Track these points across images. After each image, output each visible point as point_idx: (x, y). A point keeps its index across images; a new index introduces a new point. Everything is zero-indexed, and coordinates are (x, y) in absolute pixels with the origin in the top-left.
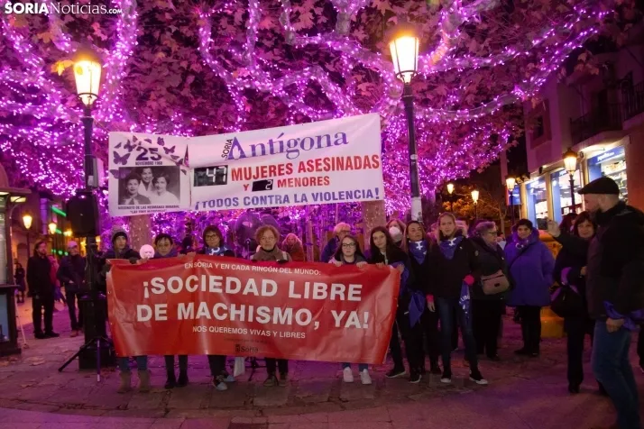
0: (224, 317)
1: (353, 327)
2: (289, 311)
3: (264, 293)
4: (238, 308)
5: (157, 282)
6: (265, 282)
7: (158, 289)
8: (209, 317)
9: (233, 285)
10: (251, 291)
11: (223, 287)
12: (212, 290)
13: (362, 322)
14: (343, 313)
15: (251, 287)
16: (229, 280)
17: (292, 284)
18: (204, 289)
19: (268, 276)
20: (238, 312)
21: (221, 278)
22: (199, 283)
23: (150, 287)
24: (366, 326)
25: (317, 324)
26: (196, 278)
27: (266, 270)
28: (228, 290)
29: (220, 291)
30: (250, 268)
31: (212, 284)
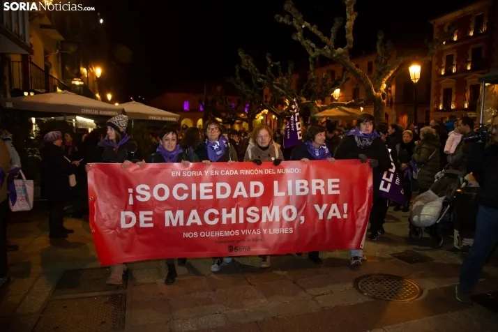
0: (216, 221)
1: (334, 218)
2: (276, 208)
3: (253, 195)
4: (229, 212)
5: (143, 189)
6: (253, 184)
7: (143, 196)
8: (199, 223)
9: (223, 190)
10: (240, 193)
11: (214, 193)
12: (203, 197)
13: (342, 212)
14: (325, 206)
15: (240, 190)
16: (219, 185)
17: (276, 183)
18: (194, 197)
19: (256, 178)
20: (229, 216)
21: (211, 185)
22: (189, 192)
23: (135, 194)
24: (345, 216)
25: (302, 218)
26: (185, 187)
27: (252, 172)
28: (219, 196)
29: (211, 197)
30: (239, 172)
31: (203, 191)
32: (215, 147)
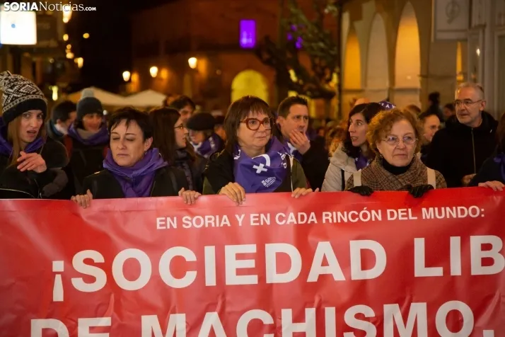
2: (419, 309)
3: (357, 273)
4: (298, 317)
5: (88, 261)
6: (356, 247)
7: (90, 279)
9: (283, 263)
10: (325, 271)
11: (260, 270)
12: (232, 279)
15: (325, 263)
16: (272, 250)
17: (420, 245)
18: (211, 280)
19: (362, 231)
20: (300, 327)
21: (251, 248)
22: (200, 266)
23: (69, 273)
26: (190, 256)
27: (354, 216)
28: (273, 277)
29: (253, 280)
30: (319, 217)
31: (231, 264)
32: (260, 169)
